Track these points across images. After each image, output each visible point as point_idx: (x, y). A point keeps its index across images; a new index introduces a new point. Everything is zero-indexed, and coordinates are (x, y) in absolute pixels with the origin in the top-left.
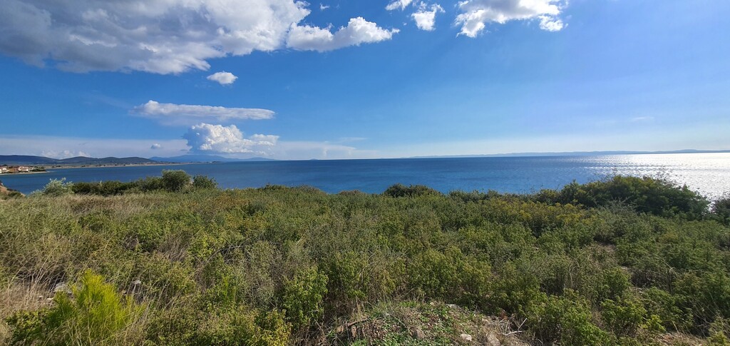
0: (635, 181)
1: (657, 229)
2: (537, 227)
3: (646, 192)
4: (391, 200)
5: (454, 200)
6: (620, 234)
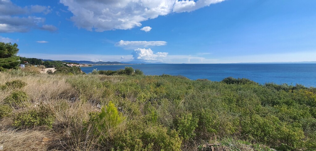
4: (226, 85)
5: (269, 88)
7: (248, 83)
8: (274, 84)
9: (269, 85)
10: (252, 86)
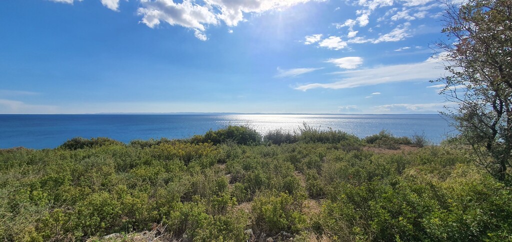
0: (237, 129)
1: (244, 152)
2: (188, 159)
3: (241, 134)
4: (67, 153)
5: (134, 147)
6: (228, 156)
7: (107, 143)
8: (140, 141)
9: (135, 143)
10: (113, 147)
